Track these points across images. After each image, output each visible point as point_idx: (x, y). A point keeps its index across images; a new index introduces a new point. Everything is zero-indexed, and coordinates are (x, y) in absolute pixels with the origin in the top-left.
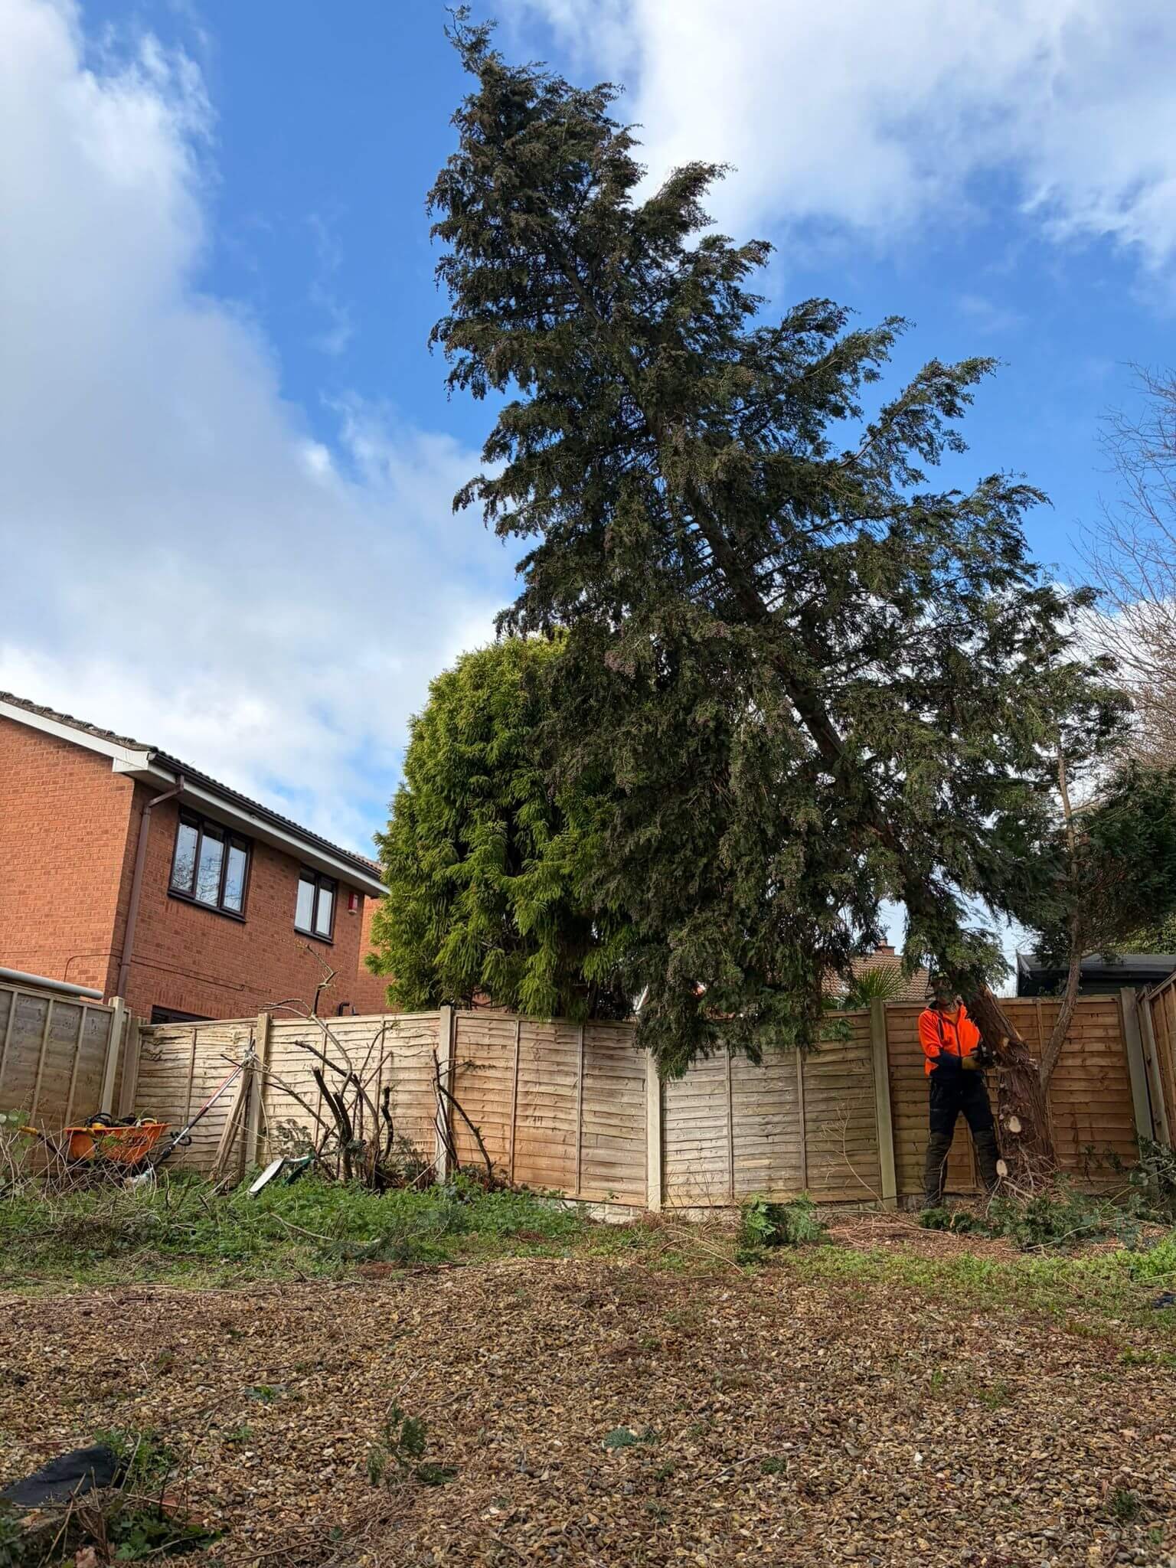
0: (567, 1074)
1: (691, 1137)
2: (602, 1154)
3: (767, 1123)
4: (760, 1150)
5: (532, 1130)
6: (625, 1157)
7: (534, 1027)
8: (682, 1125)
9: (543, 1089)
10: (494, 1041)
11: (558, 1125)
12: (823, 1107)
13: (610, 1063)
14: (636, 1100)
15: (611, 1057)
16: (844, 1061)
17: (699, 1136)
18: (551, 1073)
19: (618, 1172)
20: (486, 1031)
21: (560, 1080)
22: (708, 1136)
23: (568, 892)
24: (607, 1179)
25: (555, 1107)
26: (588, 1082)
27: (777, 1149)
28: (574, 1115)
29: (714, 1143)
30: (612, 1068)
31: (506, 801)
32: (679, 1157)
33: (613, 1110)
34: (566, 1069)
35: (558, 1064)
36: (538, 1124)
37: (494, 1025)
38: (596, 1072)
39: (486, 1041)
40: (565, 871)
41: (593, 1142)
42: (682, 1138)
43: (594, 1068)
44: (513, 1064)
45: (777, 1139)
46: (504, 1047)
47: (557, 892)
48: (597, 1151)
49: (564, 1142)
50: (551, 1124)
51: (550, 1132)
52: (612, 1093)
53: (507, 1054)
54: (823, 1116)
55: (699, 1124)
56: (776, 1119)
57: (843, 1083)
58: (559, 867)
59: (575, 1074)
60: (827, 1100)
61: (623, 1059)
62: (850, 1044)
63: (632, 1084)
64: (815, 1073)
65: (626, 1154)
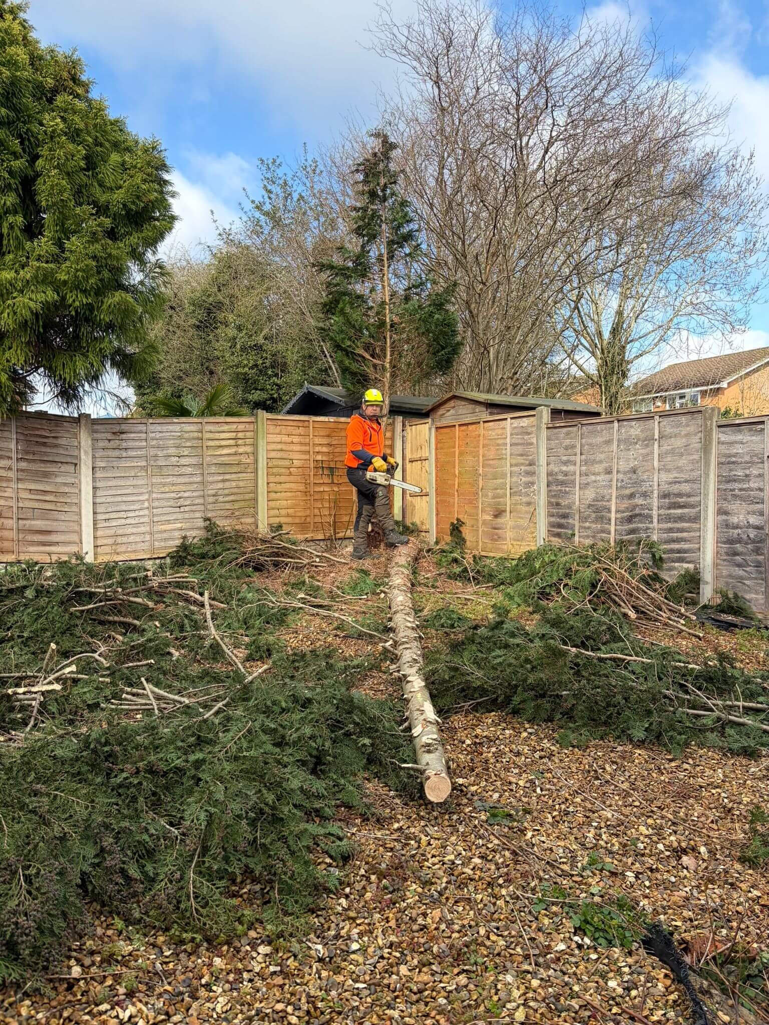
0: (2, 457)
1: (118, 509)
2: (39, 524)
3: (180, 498)
4: (174, 517)
6: (62, 526)
8: (109, 499)
12: (220, 485)
13: (44, 449)
14: (70, 480)
15: (43, 444)
16: (235, 454)
17: (124, 508)
19: (53, 538)
22: (132, 508)
24: (44, 544)
26: (23, 465)
27: (187, 516)
28: (11, 493)
29: (137, 513)
30: (45, 454)
32: (107, 524)
33: (48, 488)
34: (0, 453)
38: (31, 457)
41: (29, 515)
42: (110, 510)
43: (27, 453)
45: (187, 509)
48: (33, 522)
52: (46, 475)
54: (220, 492)
55: (124, 499)
56: (186, 495)
57: (235, 469)
59: (11, 458)
60: (223, 481)
61: (56, 446)
62: (240, 442)
63: (64, 468)
64: (215, 461)
65: (61, 523)
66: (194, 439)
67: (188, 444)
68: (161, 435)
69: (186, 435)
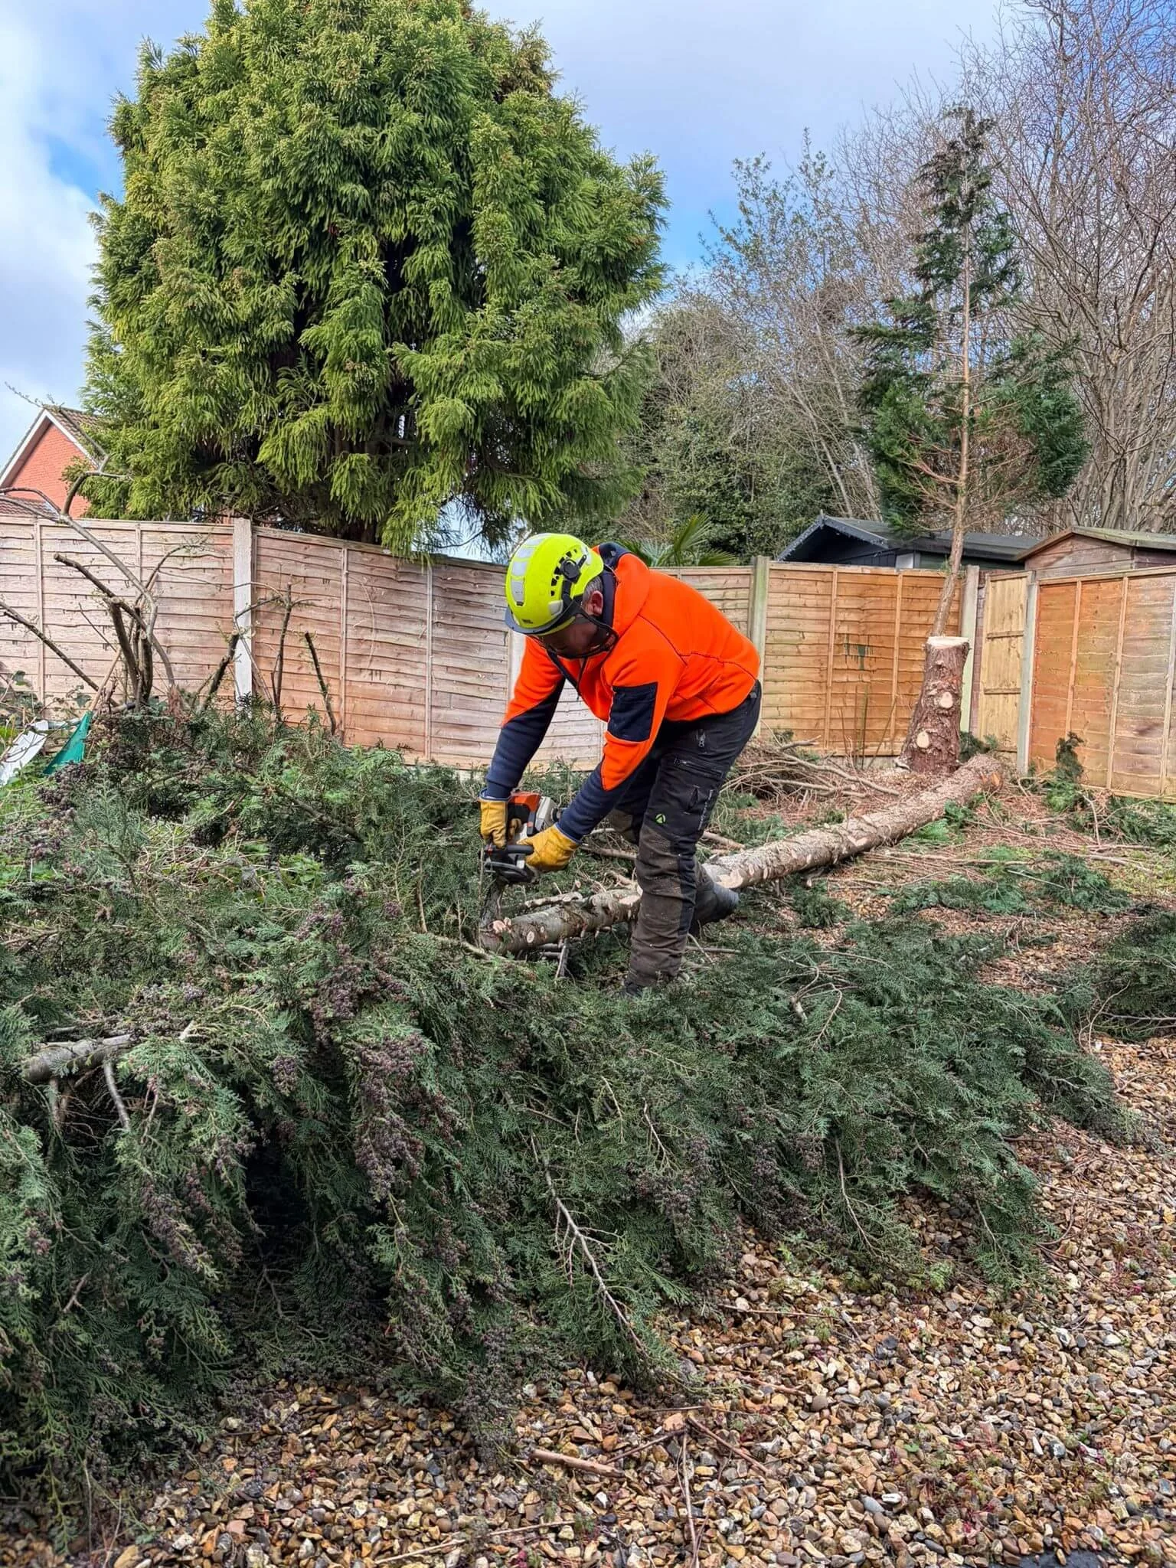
0: (413, 620)
2: (457, 715)
5: (368, 687)
6: (483, 719)
7: (366, 558)
9: (380, 637)
10: (310, 572)
11: (402, 681)
13: (465, 610)
14: (498, 655)
15: (467, 603)
18: (392, 617)
19: (474, 735)
20: (300, 558)
21: (402, 627)
24: (461, 743)
25: (398, 660)
26: (440, 632)
28: (423, 671)
30: (467, 617)
33: (469, 666)
34: (411, 614)
35: (400, 607)
36: (376, 679)
37: (311, 550)
38: (449, 621)
39: (302, 571)
41: (445, 702)
43: (446, 615)
44: (340, 604)
46: (326, 580)
48: (449, 712)
49: (410, 702)
50: (392, 680)
51: (391, 689)
52: (468, 646)
53: (331, 590)
59: (424, 622)
61: (482, 606)
62: (729, 604)
63: (492, 637)
65: (485, 715)
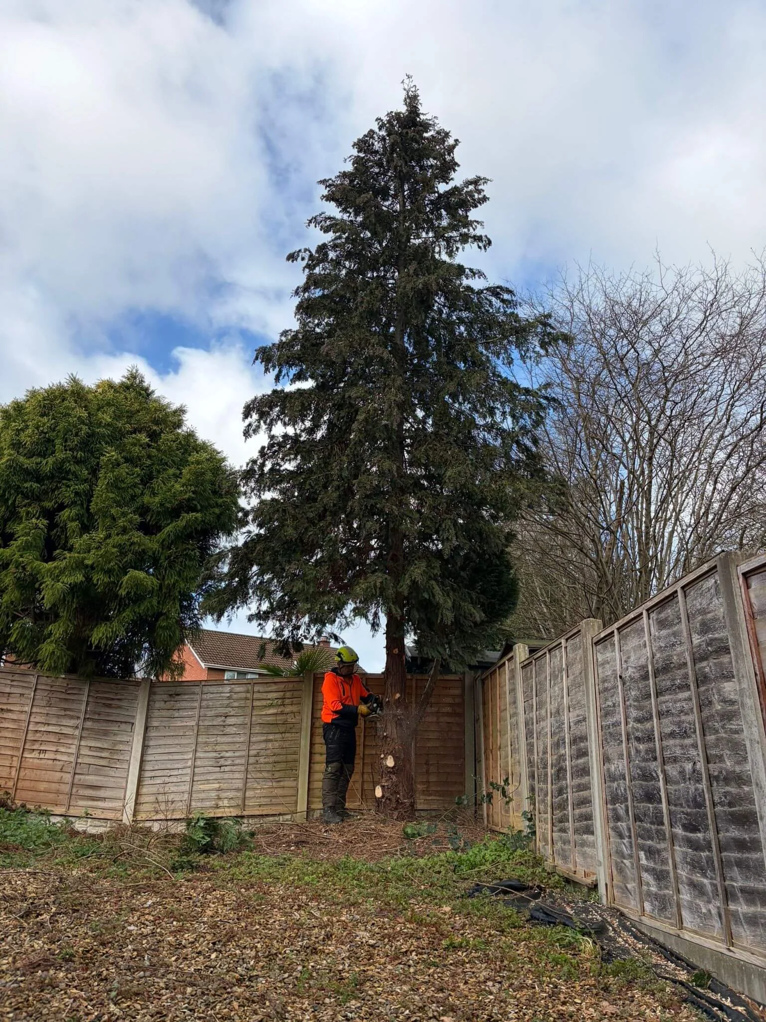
0: (72, 717)
1: (163, 767)
2: (92, 779)
3: (222, 757)
4: (214, 776)
5: (36, 761)
6: (110, 782)
7: (49, 681)
8: (158, 758)
9: (50, 729)
10: (13, 690)
11: (59, 757)
12: (263, 746)
13: (108, 710)
14: (125, 739)
15: (109, 706)
16: (282, 713)
17: (169, 766)
18: (59, 716)
19: (102, 793)
20: (9, 682)
21: (65, 722)
22: (176, 766)
23: (88, 579)
24: (93, 799)
25: (58, 743)
26: (89, 724)
27: (226, 776)
28: (73, 750)
29: (180, 772)
30: (108, 714)
31: (48, 505)
32: (152, 782)
33: (105, 746)
34: (71, 713)
35: (65, 710)
36: (42, 756)
37: (16, 677)
38: (96, 717)
39: (8, 690)
40: (89, 562)
41: (85, 771)
42: (156, 768)
43: (95, 713)
44: (27, 709)
45: (227, 769)
46: (22, 695)
47: (79, 577)
48: (87, 777)
49: (61, 771)
50: (52, 756)
51: (51, 762)
52: (106, 733)
53: (23, 700)
54: (262, 753)
55: (171, 757)
56: (228, 755)
57: (279, 729)
58: (84, 559)
59: (78, 718)
60: (267, 741)
61: (120, 707)
62: (287, 701)
63: (123, 726)
64: (261, 721)
65: (112, 779)
66: (241, 699)
67: (236, 704)
68: (212, 696)
69: (235, 696)
